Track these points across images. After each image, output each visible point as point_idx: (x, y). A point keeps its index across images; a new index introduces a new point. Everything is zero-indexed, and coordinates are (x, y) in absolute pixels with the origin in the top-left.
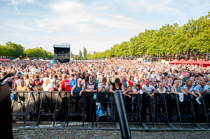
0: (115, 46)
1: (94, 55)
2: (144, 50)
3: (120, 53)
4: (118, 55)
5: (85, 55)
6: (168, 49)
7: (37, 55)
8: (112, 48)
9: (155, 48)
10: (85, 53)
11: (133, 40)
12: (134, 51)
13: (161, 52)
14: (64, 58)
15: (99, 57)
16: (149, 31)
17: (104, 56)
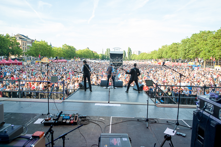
0: (163, 47)
1: (140, 56)
2: (197, 54)
3: (169, 54)
4: (166, 57)
5: (129, 55)
7: (86, 56)
8: (159, 49)
9: (209, 52)
10: (130, 53)
11: (184, 42)
12: (185, 53)
13: (217, 57)
14: (118, 63)
15: (145, 58)
16: (204, 33)
17: (150, 58)
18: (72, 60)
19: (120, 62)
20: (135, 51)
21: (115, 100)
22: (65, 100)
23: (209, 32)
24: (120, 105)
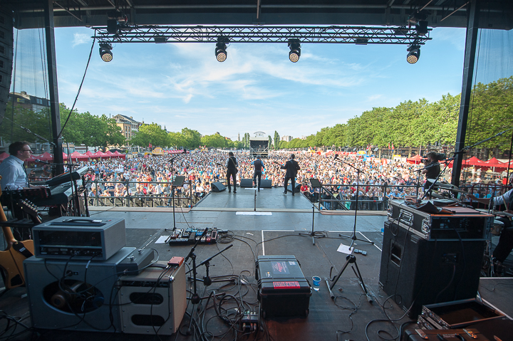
0: (323, 130)
1: (291, 143)
2: (370, 139)
3: (331, 141)
4: (328, 144)
5: (276, 142)
6: (408, 139)
8: (318, 133)
9: (386, 136)
10: (277, 138)
11: (352, 123)
12: (354, 139)
13: (396, 143)
14: (261, 153)
15: (298, 146)
16: (378, 110)
17: (306, 145)
18: (196, 150)
19: (264, 152)
20: (284, 136)
21: (263, 207)
22: (193, 209)
23: (385, 109)
24: (270, 214)
